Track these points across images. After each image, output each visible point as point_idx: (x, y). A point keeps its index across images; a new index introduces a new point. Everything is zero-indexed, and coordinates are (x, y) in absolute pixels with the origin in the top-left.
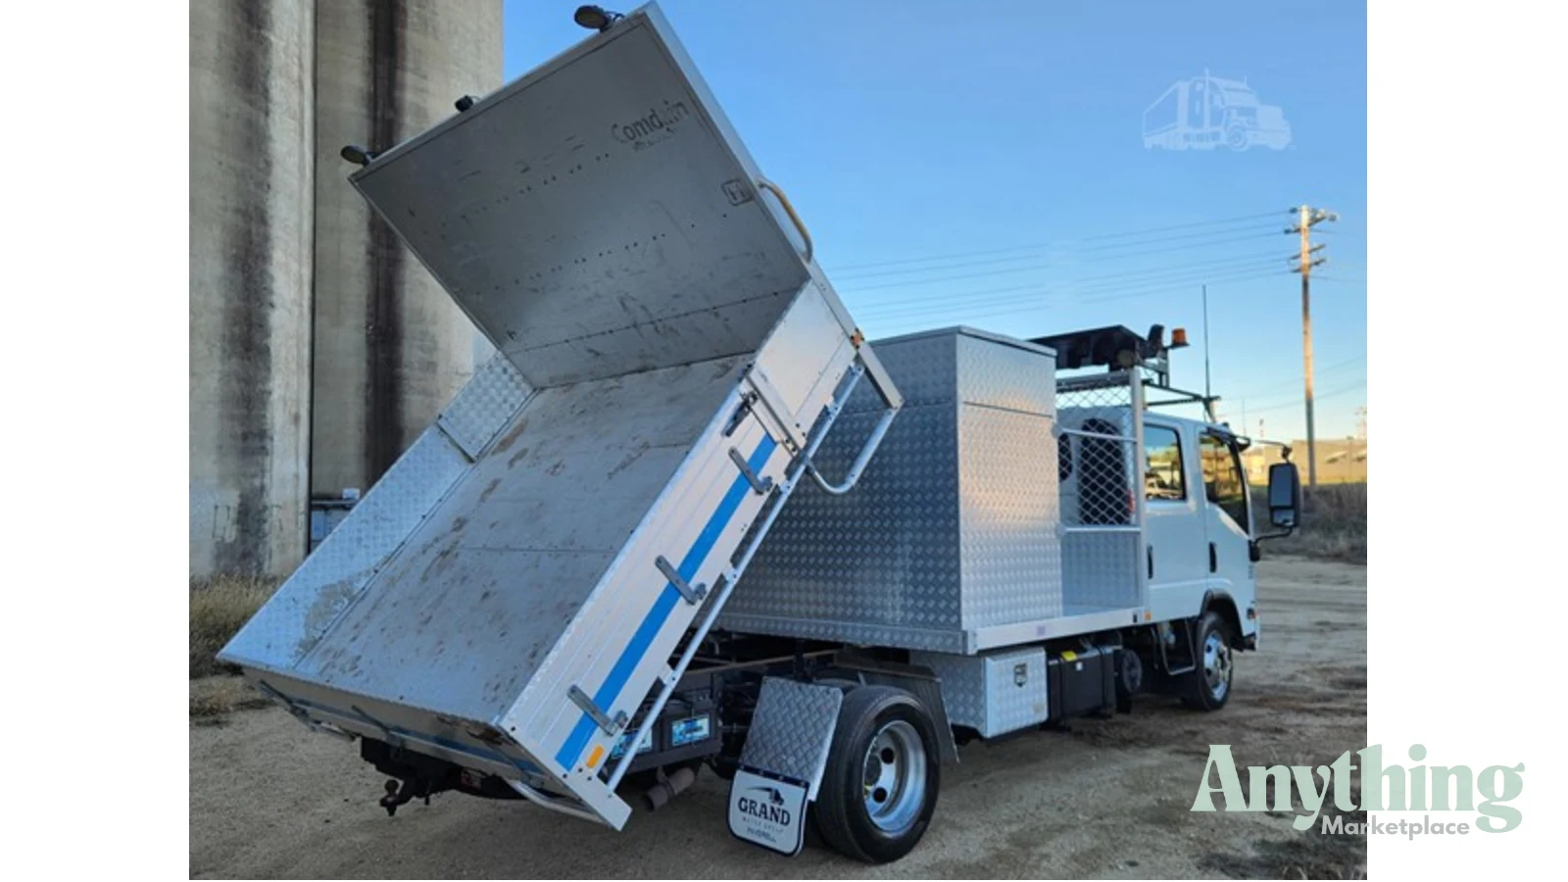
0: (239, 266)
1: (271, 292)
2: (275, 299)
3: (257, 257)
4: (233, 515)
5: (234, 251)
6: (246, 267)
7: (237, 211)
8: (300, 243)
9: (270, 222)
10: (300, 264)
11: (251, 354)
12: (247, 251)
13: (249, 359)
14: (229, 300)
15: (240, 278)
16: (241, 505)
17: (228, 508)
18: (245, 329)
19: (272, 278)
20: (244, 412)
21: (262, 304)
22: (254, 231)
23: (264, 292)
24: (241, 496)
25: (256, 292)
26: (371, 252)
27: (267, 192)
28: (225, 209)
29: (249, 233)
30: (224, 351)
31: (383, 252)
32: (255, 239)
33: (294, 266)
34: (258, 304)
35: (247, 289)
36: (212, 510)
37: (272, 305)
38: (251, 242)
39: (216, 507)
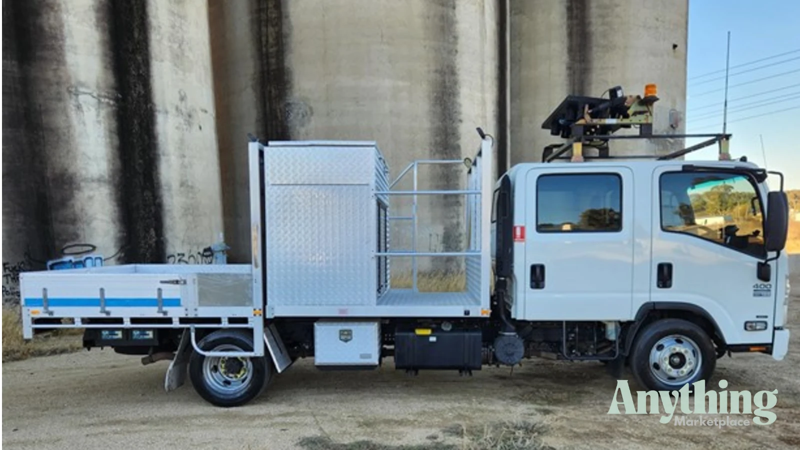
0: (438, 102)
1: (460, 113)
2: (462, 117)
3: (450, 95)
4: (441, 238)
5: (435, 94)
6: (443, 102)
7: (436, 71)
8: (482, 78)
9: (458, 72)
10: (483, 90)
11: (448, 151)
12: (443, 93)
13: (446, 153)
14: (433, 123)
15: (439, 109)
16: (445, 233)
17: (438, 235)
18: (444, 137)
19: (460, 105)
20: (446, 183)
21: (454, 122)
22: (447, 80)
23: (456, 114)
24: (445, 229)
25: (449, 115)
26: (569, 68)
27: (455, 55)
28: (429, 72)
29: (444, 82)
30: (431, 151)
31: (577, 65)
32: (448, 84)
33: (478, 95)
34: (451, 122)
35: (444, 114)
36: (428, 236)
37: (461, 121)
38: (445, 87)
39: (431, 235)
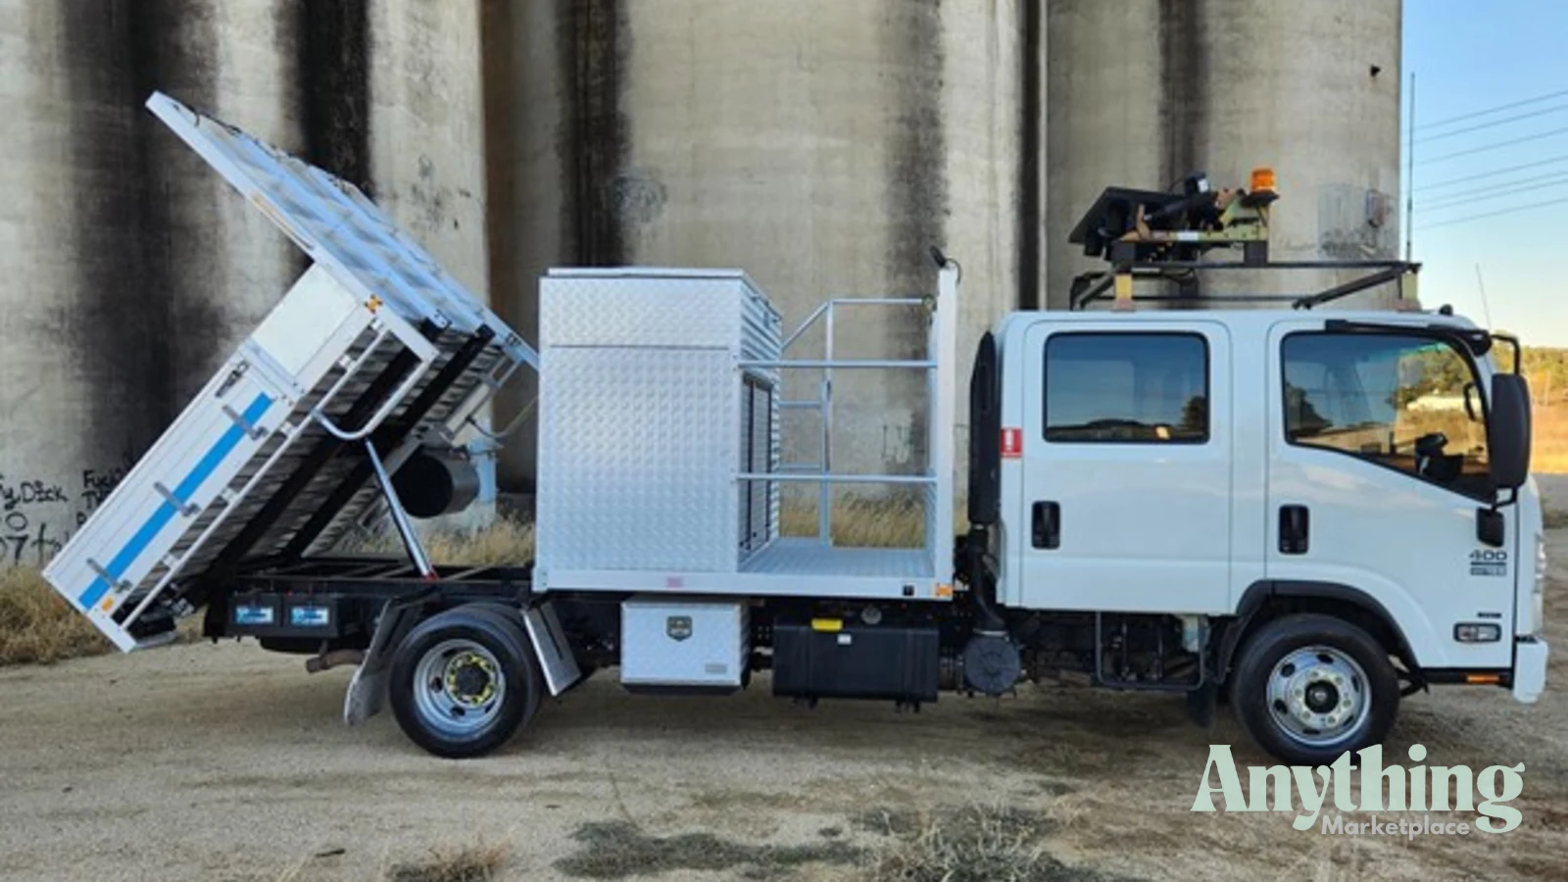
0: (905, 177)
1: (946, 198)
2: (951, 204)
3: (925, 164)
4: (905, 435)
5: (898, 163)
6: (913, 177)
7: (902, 120)
8: (991, 133)
9: (942, 121)
10: (991, 155)
11: (921, 268)
12: (914, 160)
13: (919, 273)
14: (893, 216)
15: (905, 190)
16: (913, 425)
17: (899, 428)
18: (914, 242)
19: (947, 183)
20: (916, 329)
21: (933, 214)
22: (922, 136)
23: (939, 199)
24: (914, 416)
25: (926, 200)
27: (937, 90)
28: (887, 121)
29: (916, 139)
30: (889, 268)
32: (923, 144)
33: (982, 163)
34: (929, 213)
35: (915, 200)
36: (882, 431)
37: (947, 212)
38: (918, 149)
39: (885, 428)
